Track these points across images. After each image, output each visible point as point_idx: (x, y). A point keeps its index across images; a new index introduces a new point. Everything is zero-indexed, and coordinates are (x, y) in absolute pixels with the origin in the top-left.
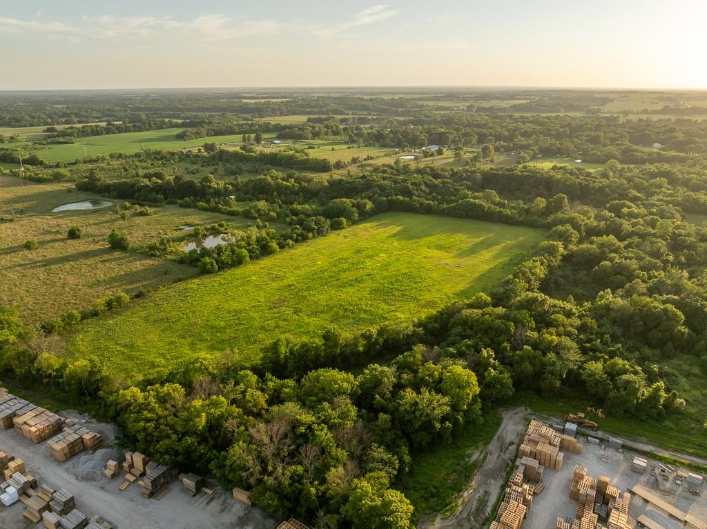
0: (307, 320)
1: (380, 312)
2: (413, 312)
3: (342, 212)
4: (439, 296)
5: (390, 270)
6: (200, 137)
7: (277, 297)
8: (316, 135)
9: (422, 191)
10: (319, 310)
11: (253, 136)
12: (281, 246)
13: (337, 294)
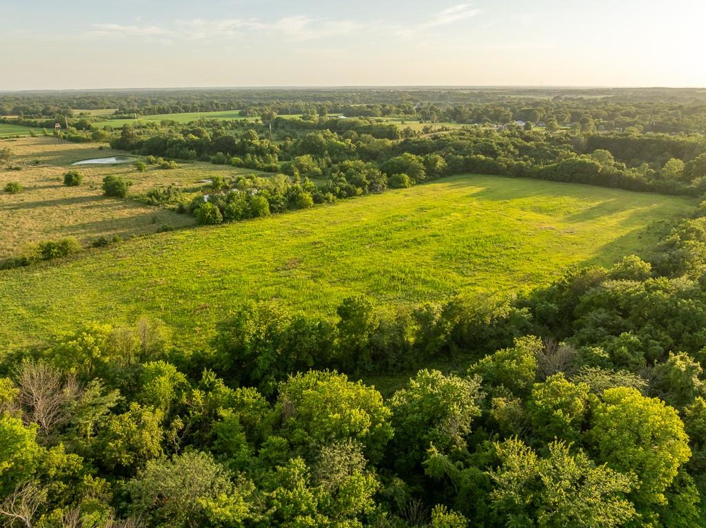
0: (328, 288)
1: (449, 284)
2: (503, 287)
3: (404, 168)
4: (545, 267)
5: (467, 232)
7: (292, 256)
9: (509, 151)
10: (351, 276)
12: (317, 201)
13: (384, 256)
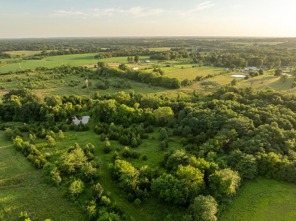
6: (108, 57)
8: (173, 57)
11: (134, 57)
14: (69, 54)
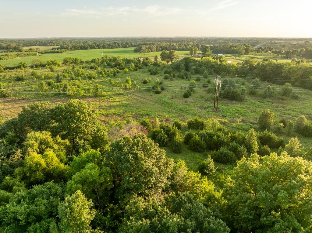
6: (152, 52)
14: (95, 49)
